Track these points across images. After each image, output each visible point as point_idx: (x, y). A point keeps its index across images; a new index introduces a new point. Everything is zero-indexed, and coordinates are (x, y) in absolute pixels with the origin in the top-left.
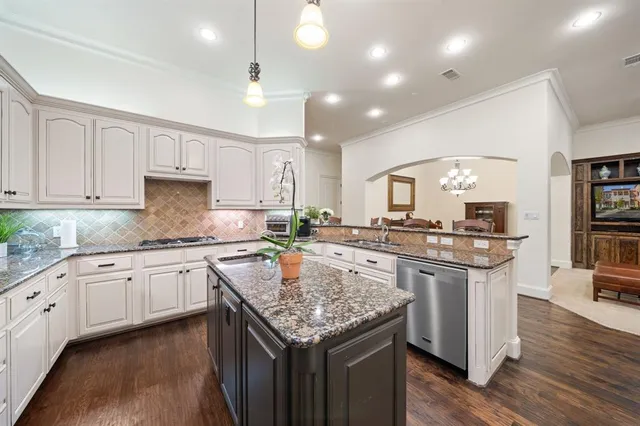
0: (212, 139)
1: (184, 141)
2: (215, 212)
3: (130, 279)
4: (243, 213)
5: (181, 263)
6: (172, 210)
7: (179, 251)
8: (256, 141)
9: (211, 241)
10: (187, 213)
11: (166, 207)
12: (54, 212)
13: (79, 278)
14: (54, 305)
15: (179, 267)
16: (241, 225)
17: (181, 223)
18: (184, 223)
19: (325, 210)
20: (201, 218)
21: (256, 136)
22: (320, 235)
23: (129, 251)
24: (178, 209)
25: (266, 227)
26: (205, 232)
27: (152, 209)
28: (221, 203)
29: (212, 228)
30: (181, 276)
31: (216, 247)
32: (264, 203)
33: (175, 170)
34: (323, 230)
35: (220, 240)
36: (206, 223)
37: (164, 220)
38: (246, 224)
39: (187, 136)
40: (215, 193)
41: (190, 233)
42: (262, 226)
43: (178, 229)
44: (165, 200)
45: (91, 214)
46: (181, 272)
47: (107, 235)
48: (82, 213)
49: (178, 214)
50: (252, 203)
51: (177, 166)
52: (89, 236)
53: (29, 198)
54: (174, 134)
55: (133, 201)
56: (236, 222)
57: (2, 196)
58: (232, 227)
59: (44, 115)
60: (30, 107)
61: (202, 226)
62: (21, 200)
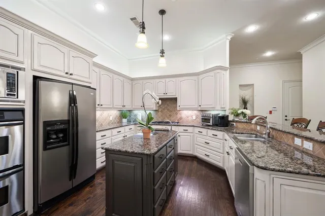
1: (167, 81)
2: (179, 111)
4: (196, 112)
6: (166, 110)
8: (198, 74)
10: (171, 111)
11: (164, 109)
12: (137, 111)
16: (194, 118)
18: (170, 116)
19: (241, 110)
20: (177, 114)
22: (237, 128)
24: (168, 110)
25: (201, 120)
27: (160, 110)
28: (181, 107)
29: (181, 118)
32: (201, 107)
33: (163, 95)
34: (238, 124)
36: (179, 116)
37: (164, 114)
38: (197, 118)
39: (167, 80)
40: (178, 102)
48: (141, 111)
49: (168, 112)
50: (196, 107)
51: (164, 93)
53: (130, 107)
54: (163, 80)
55: (152, 107)
56: (192, 116)
57: (122, 107)
58: (190, 118)
59: (134, 83)
60: (130, 82)
61: (177, 117)
62: (128, 107)
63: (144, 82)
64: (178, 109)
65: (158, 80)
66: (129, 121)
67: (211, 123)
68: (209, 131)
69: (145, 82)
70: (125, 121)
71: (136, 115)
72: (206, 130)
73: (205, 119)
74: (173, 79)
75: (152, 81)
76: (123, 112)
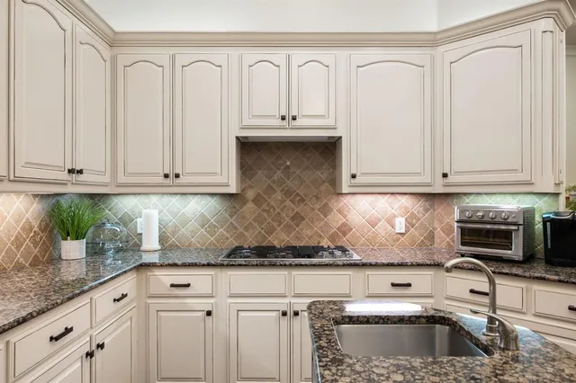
0: (343, 53)
2: (348, 197)
3: (209, 313)
4: (405, 201)
5: (284, 296)
6: (279, 195)
7: (283, 273)
8: (431, 41)
9: (340, 257)
10: (302, 200)
11: (270, 190)
12: (138, 197)
13: (149, 301)
14: (101, 346)
15: (283, 303)
16: (400, 225)
17: (293, 218)
18: (298, 218)
20: (326, 210)
21: (434, 28)
23: (209, 265)
24: (288, 193)
25: (456, 233)
26: (332, 238)
27: (250, 194)
28: (358, 180)
29: (345, 229)
30: (284, 321)
31: (349, 272)
32: (451, 179)
33: (279, 122)
35: (356, 257)
36: (335, 220)
37: (268, 211)
38: (409, 224)
39: (300, 55)
40: (349, 161)
41: (306, 237)
42: (448, 231)
43: (288, 228)
44: (270, 177)
45: (175, 200)
46: (284, 314)
47: (193, 233)
48: (166, 198)
49: (288, 203)
50: (426, 179)
51: (283, 113)
52: (174, 233)
53: (106, 179)
54: (279, 56)
55: (222, 180)
56: (391, 222)
57: (64, 176)
58: (382, 228)
59: (122, 61)
60: (107, 53)
61: (327, 225)
62: (94, 181)
63: (180, 61)
64: (345, 189)
65: (251, 55)
66: (95, 251)
67: (516, 251)
68: (537, 288)
69: (185, 55)
70: (73, 249)
71: (126, 221)
72: (522, 284)
73: (478, 232)
74: (326, 55)
75: (219, 55)
76: (64, 203)
